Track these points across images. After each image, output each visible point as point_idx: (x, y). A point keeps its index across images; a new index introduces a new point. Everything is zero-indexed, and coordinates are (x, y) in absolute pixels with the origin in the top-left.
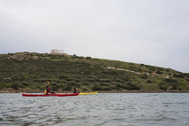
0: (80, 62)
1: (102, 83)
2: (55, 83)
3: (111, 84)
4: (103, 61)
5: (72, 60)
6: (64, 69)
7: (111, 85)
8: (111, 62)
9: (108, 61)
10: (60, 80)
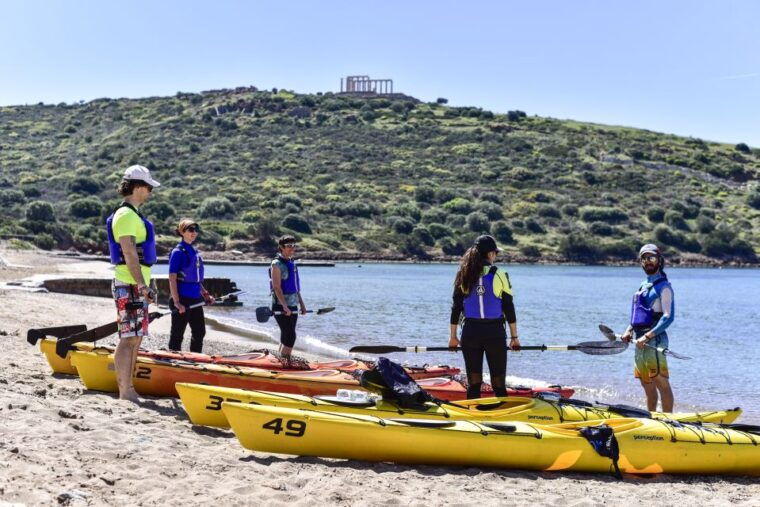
0: (484, 135)
1: (595, 223)
2: (408, 219)
3: (632, 227)
4: (579, 129)
5: (451, 125)
6: (428, 163)
7: (633, 232)
8: (611, 133)
9: (601, 132)
10: (422, 207)
